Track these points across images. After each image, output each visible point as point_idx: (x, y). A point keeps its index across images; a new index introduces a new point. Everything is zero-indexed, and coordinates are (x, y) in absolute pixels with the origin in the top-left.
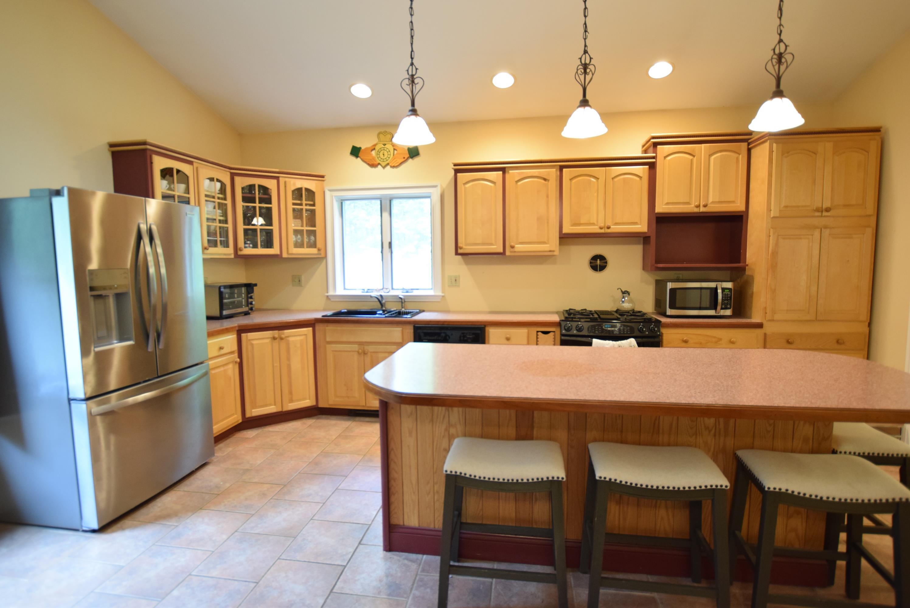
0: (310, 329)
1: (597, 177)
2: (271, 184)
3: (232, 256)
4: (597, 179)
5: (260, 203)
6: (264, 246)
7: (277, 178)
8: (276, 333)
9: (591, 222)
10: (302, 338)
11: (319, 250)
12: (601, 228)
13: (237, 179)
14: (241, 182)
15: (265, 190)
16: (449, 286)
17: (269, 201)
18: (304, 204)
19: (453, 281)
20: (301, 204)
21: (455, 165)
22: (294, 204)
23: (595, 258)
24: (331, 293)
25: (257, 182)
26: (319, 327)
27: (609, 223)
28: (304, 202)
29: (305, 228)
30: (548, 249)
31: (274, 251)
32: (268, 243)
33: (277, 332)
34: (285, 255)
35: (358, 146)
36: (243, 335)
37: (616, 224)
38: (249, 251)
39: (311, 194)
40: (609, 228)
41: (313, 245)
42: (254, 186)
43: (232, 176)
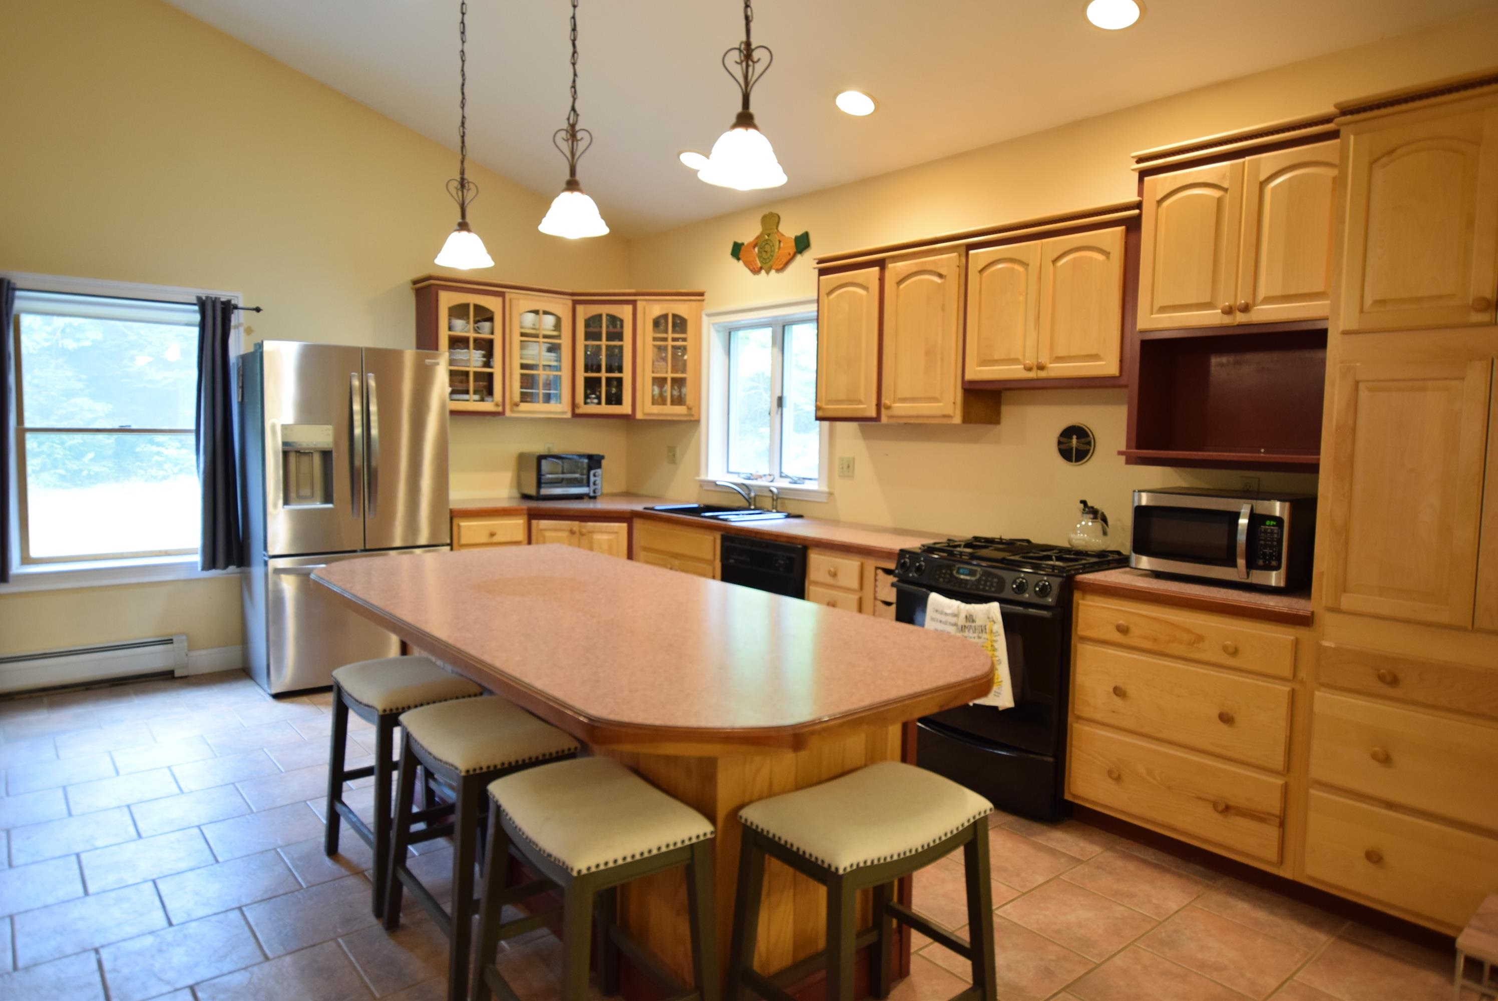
0: (624, 526)
1: (1024, 260)
2: (625, 312)
3: (569, 415)
4: (1025, 265)
5: (608, 339)
6: (609, 402)
7: (634, 303)
8: (575, 525)
9: (1013, 356)
10: (612, 537)
11: (689, 409)
12: (1029, 369)
13: (580, 309)
14: (584, 312)
15: (614, 320)
16: (840, 476)
17: (620, 337)
18: (670, 339)
19: (845, 467)
20: (665, 339)
21: (821, 261)
23: (1069, 432)
25: (605, 310)
26: (638, 524)
27: (1044, 359)
28: (670, 335)
29: (670, 375)
31: (625, 408)
32: (615, 399)
33: (576, 523)
34: (639, 416)
35: (740, 241)
36: (534, 522)
37: (1059, 359)
38: (592, 408)
39: (680, 324)
40: (1041, 368)
41: (679, 400)
42: (600, 316)
43: (575, 303)
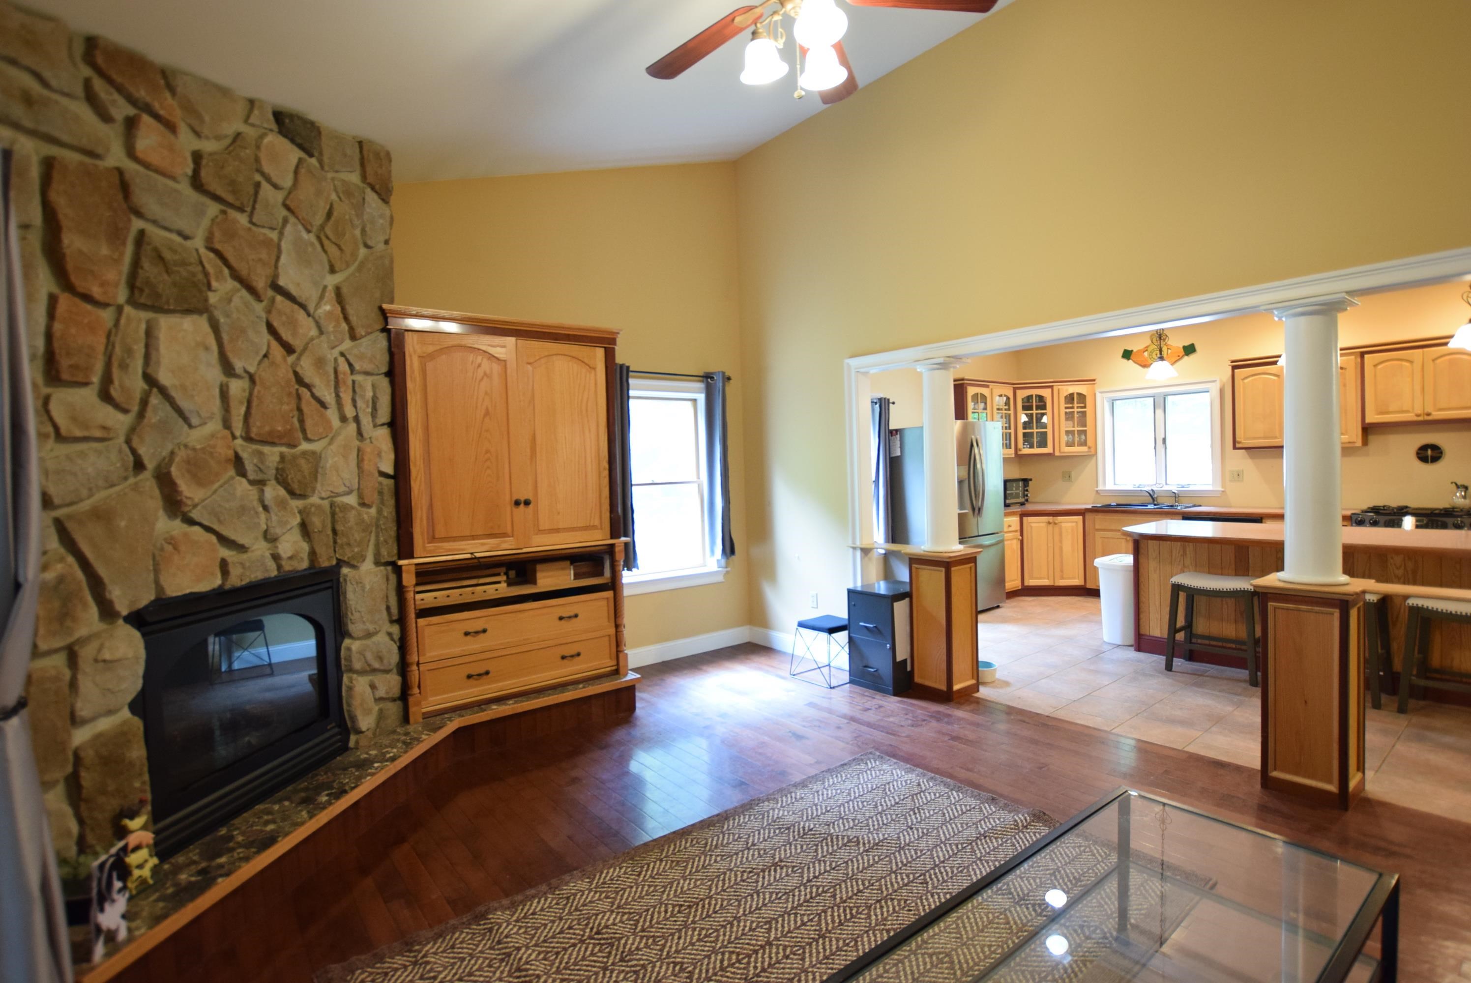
0: (1081, 517)
1: (1411, 360)
2: (1046, 393)
3: (1013, 456)
4: (1411, 362)
5: (1037, 409)
6: (1039, 446)
7: (1052, 387)
8: (1050, 519)
9: (1405, 409)
10: (1074, 524)
11: (1089, 448)
12: (1418, 415)
13: (1019, 392)
14: (1022, 394)
15: (1041, 398)
16: (1230, 481)
17: (1044, 407)
18: (1076, 408)
19: (1236, 475)
20: (1072, 408)
21: (1233, 362)
22: (1066, 408)
23: (1424, 448)
24: (1100, 488)
25: (1034, 392)
26: (1089, 516)
27: (1428, 410)
28: (1076, 405)
29: (1076, 429)
30: (1347, 441)
31: (1048, 450)
32: (1043, 443)
33: (1051, 518)
34: (1057, 454)
35: (1130, 349)
36: (1025, 519)
37: (1440, 410)
38: (1027, 451)
39: (1082, 397)
40: (1429, 414)
41: (1084, 444)
42: (1032, 396)
43: (1015, 390)
